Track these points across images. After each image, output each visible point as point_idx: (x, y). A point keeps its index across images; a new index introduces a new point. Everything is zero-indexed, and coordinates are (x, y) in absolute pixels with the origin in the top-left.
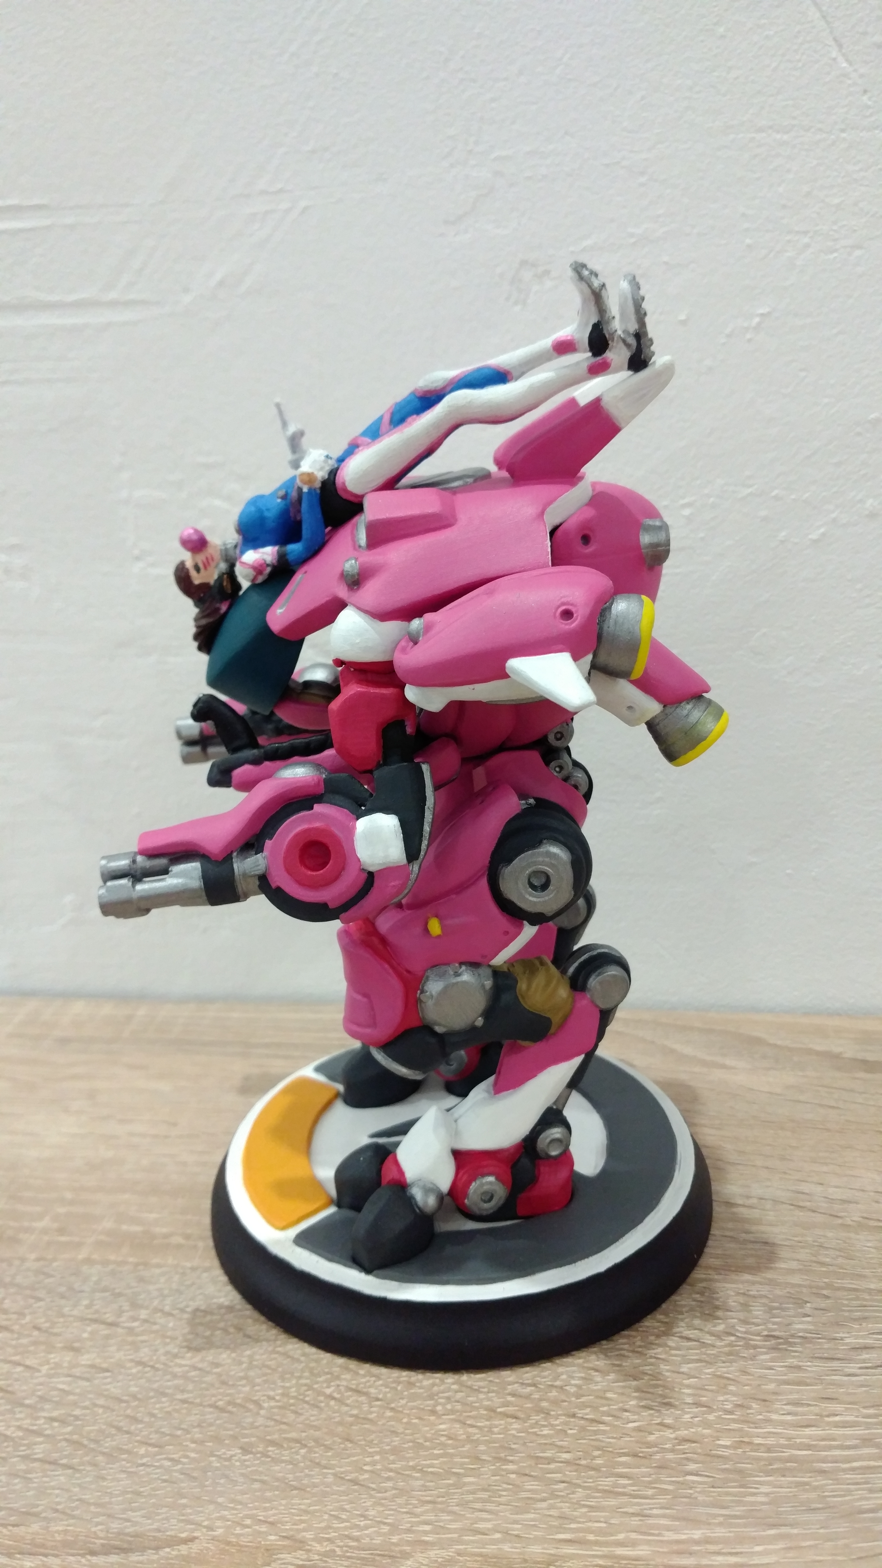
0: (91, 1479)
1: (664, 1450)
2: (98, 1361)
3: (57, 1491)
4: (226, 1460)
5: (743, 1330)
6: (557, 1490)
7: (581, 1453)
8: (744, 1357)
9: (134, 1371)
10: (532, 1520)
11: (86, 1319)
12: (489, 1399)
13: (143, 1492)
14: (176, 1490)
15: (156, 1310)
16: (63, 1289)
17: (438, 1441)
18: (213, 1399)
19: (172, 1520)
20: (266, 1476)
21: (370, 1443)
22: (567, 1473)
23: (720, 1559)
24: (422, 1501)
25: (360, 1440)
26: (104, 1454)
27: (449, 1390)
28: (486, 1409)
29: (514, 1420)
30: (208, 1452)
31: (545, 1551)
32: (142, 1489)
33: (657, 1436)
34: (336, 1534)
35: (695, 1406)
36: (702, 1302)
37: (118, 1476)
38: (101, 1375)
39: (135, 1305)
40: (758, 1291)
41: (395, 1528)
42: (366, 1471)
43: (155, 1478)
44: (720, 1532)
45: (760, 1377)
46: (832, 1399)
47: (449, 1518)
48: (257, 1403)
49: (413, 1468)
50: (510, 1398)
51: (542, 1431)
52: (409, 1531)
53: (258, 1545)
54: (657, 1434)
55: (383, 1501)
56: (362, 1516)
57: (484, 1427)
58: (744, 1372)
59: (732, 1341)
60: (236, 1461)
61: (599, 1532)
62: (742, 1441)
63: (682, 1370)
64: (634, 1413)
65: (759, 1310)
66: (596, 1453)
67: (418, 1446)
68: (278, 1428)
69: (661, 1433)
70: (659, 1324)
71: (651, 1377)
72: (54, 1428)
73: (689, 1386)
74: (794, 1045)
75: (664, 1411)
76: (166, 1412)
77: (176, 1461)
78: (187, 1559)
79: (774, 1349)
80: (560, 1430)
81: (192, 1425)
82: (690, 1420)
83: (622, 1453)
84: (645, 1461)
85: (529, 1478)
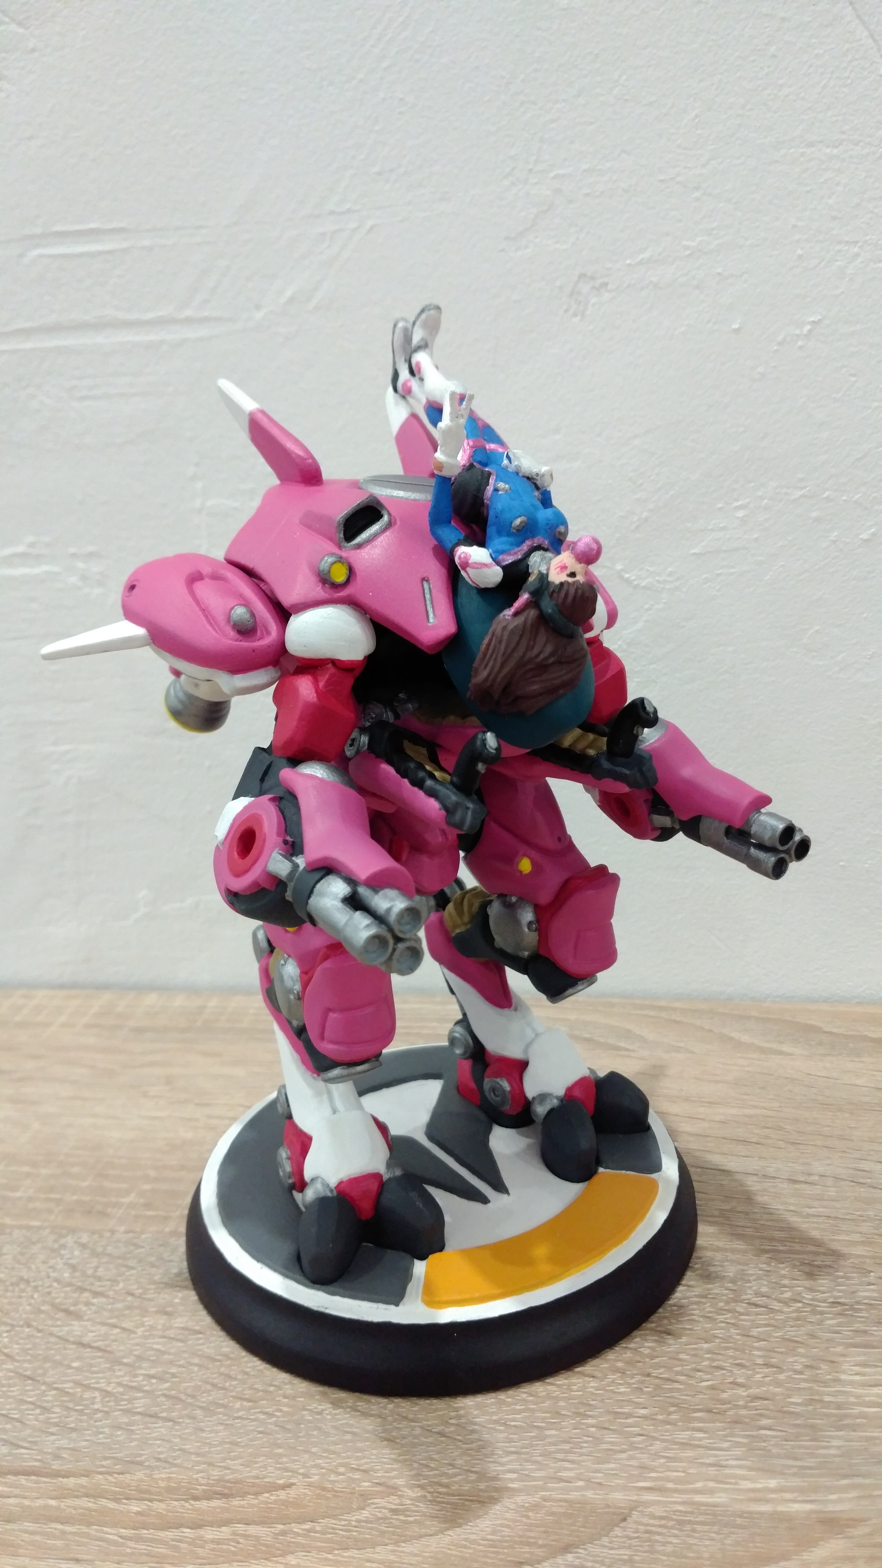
0: (190, 1431)
1: (737, 1407)
2: (190, 1324)
3: (158, 1442)
5: (809, 1297)
6: (637, 1442)
7: (657, 1409)
8: (812, 1322)
10: (613, 1469)
13: (240, 1442)
14: (271, 1441)
16: (153, 1259)
17: (519, 1398)
19: (269, 1468)
20: (356, 1428)
22: (645, 1427)
23: (796, 1507)
24: (508, 1452)
26: (201, 1407)
29: (591, 1379)
30: (301, 1407)
31: (627, 1498)
33: (729, 1394)
34: (426, 1481)
35: (765, 1367)
36: (769, 1271)
37: (215, 1428)
38: (194, 1337)
40: (822, 1261)
41: (482, 1476)
42: (452, 1424)
43: (251, 1430)
44: (795, 1482)
45: (827, 1340)
49: (496, 1422)
51: (619, 1389)
52: (495, 1479)
53: (352, 1491)
54: (730, 1392)
55: (469, 1452)
56: (450, 1465)
57: (564, 1385)
58: (812, 1336)
59: (800, 1308)
60: (327, 1414)
61: (678, 1481)
62: (812, 1399)
63: (751, 1334)
64: (708, 1373)
65: (824, 1279)
66: (672, 1409)
69: (734, 1391)
70: (727, 1291)
71: (722, 1340)
72: (152, 1384)
73: (759, 1349)
74: (849, 1033)
75: (736, 1371)
76: (259, 1370)
77: (270, 1414)
78: (285, 1503)
79: (841, 1314)
80: (637, 1388)
81: (283, 1382)
82: (762, 1380)
83: (698, 1409)
84: (719, 1416)
85: (609, 1431)
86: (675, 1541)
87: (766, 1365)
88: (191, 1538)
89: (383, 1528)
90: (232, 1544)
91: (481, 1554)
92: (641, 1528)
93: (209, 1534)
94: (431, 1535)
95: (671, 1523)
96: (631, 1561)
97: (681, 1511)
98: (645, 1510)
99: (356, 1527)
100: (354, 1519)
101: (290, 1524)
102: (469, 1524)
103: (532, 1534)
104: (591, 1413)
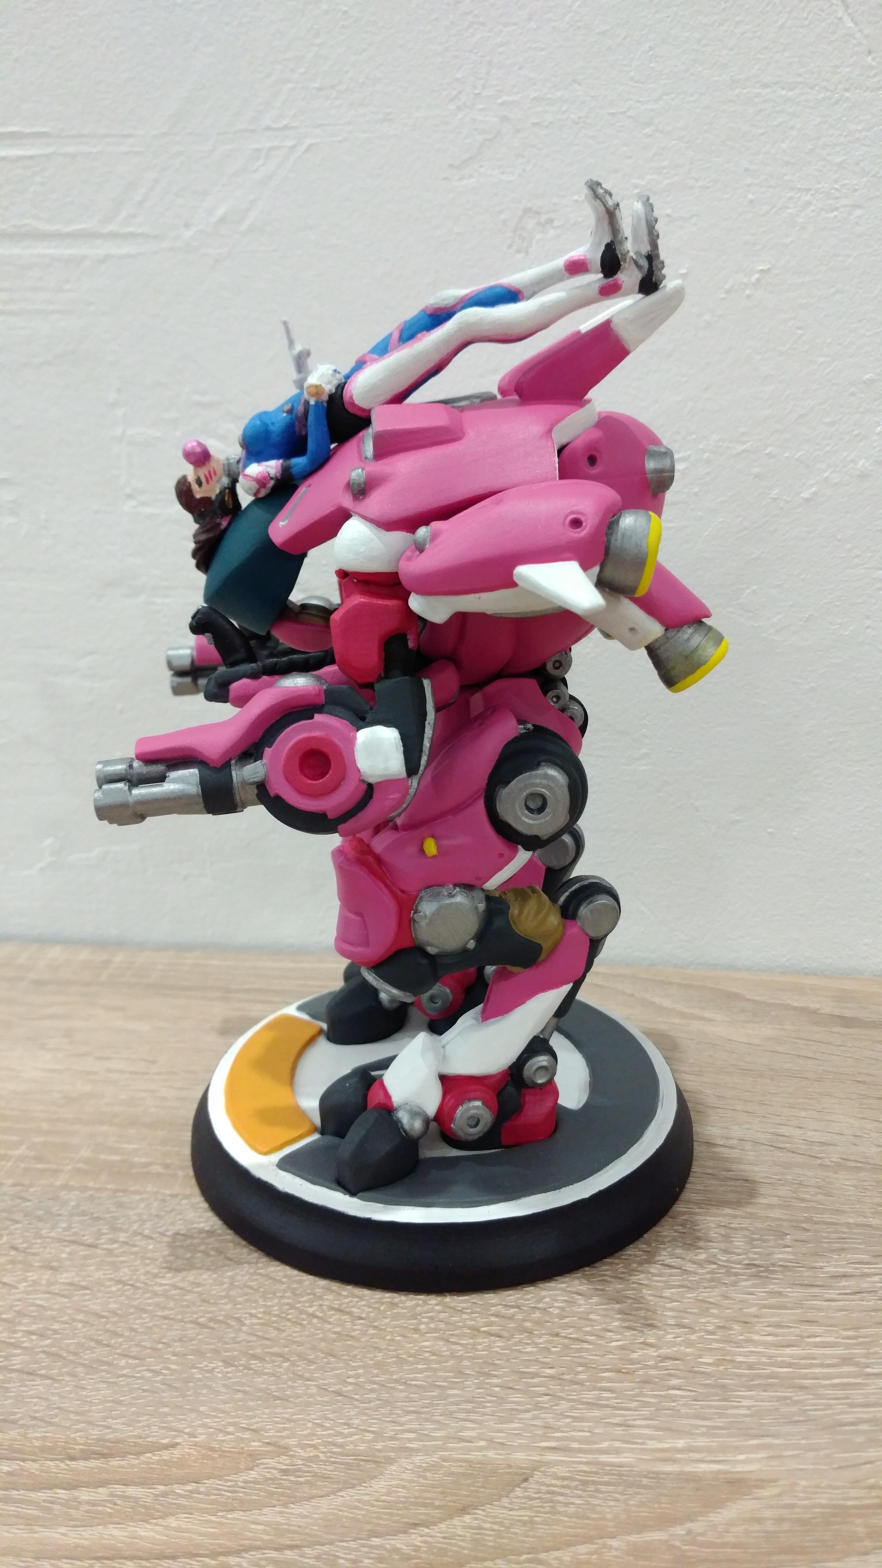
0: (70, 1389)
1: (646, 1367)
2: (76, 1279)
3: (35, 1400)
4: (208, 1371)
5: (725, 1259)
6: (542, 1402)
7: (564, 1369)
8: (726, 1283)
9: (114, 1289)
10: (515, 1429)
11: (65, 1241)
12: (472, 1319)
13: (123, 1401)
14: (157, 1399)
15: (136, 1233)
16: (41, 1213)
17: (422, 1357)
18: (195, 1316)
19: (153, 1427)
20: (248, 1387)
21: (354, 1358)
22: (551, 1387)
23: (704, 1467)
24: (407, 1411)
25: (343, 1355)
26: (83, 1365)
27: (432, 1310)
28: (469, 1329)
29: (498, 1339)
30: (190, 1365)
31: (529, 1458)
32: (122, 1399)
33: (639, 1354)
34: (320, 1441)
35: (677, 1327)
36: (684, 1233)
37: (97, 1386)
38: (81, 1292)
39: (114, 1229)
40: (738, 1224)
41: (379, 1436)
42: (350, 1384)
43: (136, 1388)
44: (702, 1442)
45: (741, 1301)
46: (812, 1322)
47: (433, 1427)
48: (238, 1320)
49: (397, 1381)
50: (493, 1319)
51: (525, 1348)
52: (393, 1438)
53: (241, 1451)
54: (640, 1352)
55: (367, 1411)
56: (345, 1424)
57: (468, 1344)
58: (726, 1297)
59: (714, 1269)
60: (218, 1373)
61: (583, 1441)
62: (723, 1359)
63: (664, 1295)
64: (617, 1333)
65: (739, 1241)
66: (580, 1369)
67: (402, 1362)
68: (260, 1343)
69: (645, 1351)
70: (641, 1253)
71: (633, 1301)
72: (32, 1340)
73: (671, 1309)
74: (772, 1001)
75: (647, 1331)
76: (147, 1327)
77: (157, 1372)
78: (168, 1463)
79: (755, 1276)
80: (544, 1347)
81: (173, 1339)
82: (673, 1340)
83: (606, 1369)
84: (628, 1376)
85: (513, 1391)
86: (578, 1501)
87: (678, 1325)
88: (64, 1499)
89: (271, 1489)
90: (109, 1505)
91: (374, 1515)
92: (544, 1488)
93: (85, 1495)
94: (321, 1496)
95: (574, 1484)
96: (531, 1522)
97: (585, 1472)
98: (549, 1470)
99: (243, 1488)
100: (241, 1479)
101: (172, 1484)
102: (363, 1484)
103: (429, 1495)
104: (495, 1373)
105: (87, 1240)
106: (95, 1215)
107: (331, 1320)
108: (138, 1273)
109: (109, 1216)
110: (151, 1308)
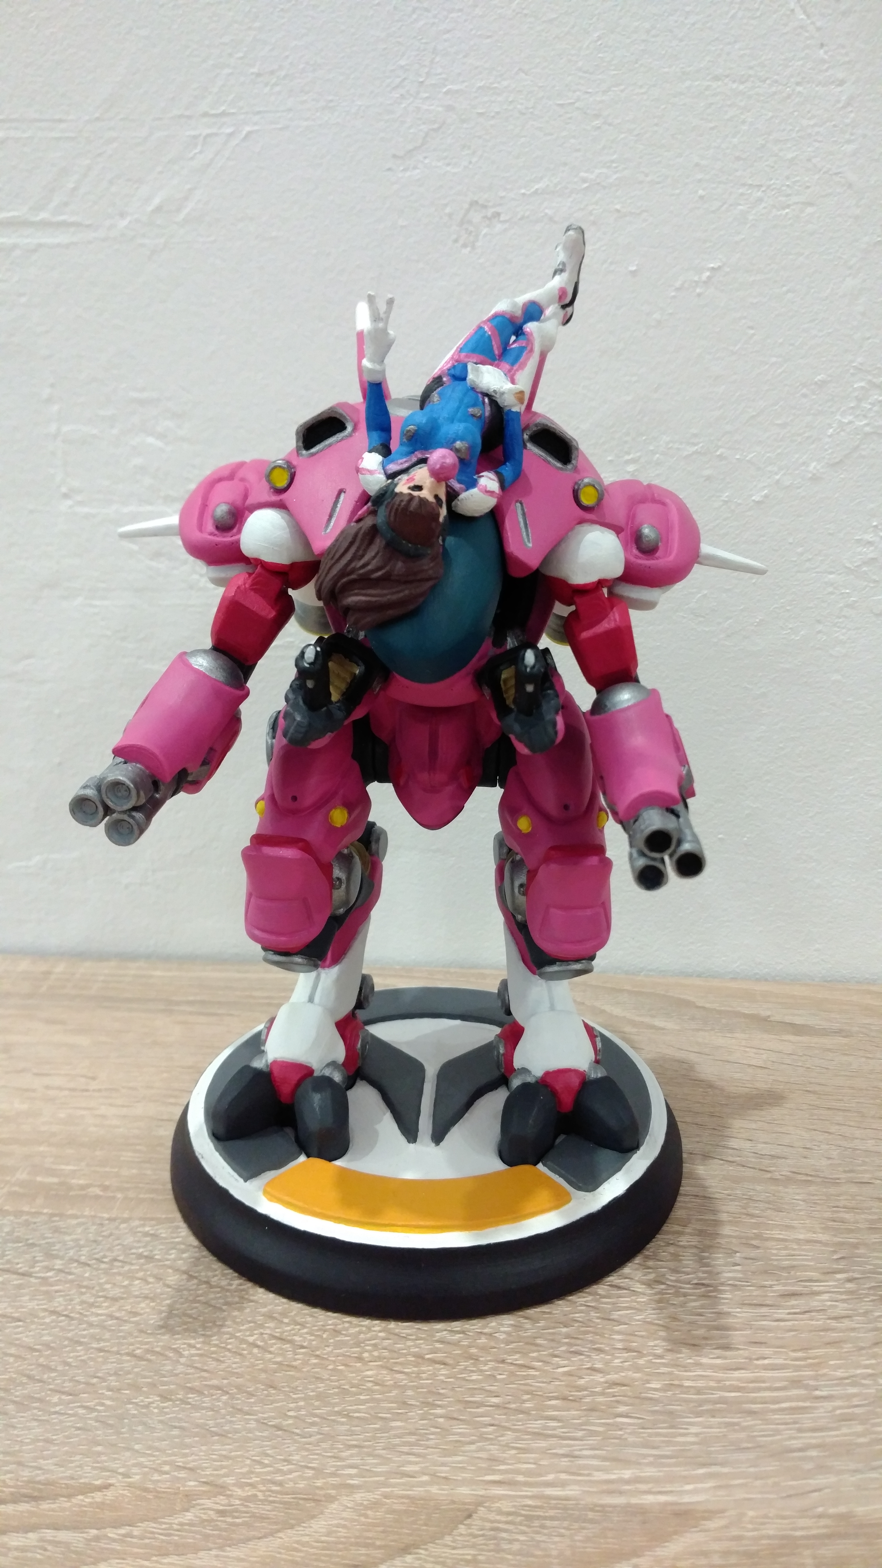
1: (593, 1394)
2: (9, 1310)
4: (144, 1407)
5: (673, 1278)
6: (487, 1433)
7: (510, 1397)
8: (674, 1304)
10: (460, 1462)
12: (416, 1346)
13: (55, 1440)
14: (91, 1438)
15: (72, 1260)
17: (365, 1387)
18: (131, 1347)
19: (85, 1468)
20: (185, 1422)
21: (295, 1390)
22: (496, 1416)
23: (651, 1498)
24: (348, 1445)
25: (283, 1387)
26: (15, 1402)
27: (376, 1337)
28: (414, 1356)
29: (442, 1366)
30: (125, 1400)
31: (473, 1492)
32: (54, 1437)
33: (586, 1380)
34: (258, 1479)
35: (625, 1351)
37: (28, 1424)
38: (14, 1324)
39: (50, 1256)
40: (687, 1241)
41: (319, 1472)
42: (291, 1417)
43: (69, 1426)
44: (650, 1472)
45: (689, 1323)
46: (761, 1343)
47: (375, 1461)
48: (176, 1351)
49: (339, 1413)
50: (438, 1345)
51: (471, 1376)
52: (334, 1475)
53: (177, 1491)
54: (587, 1378)
55: (307, 1446)
56: (285, 1460)
57: (412, 1373)
58: (675, 1318)
59: (663, 1290)
60: (155, 1408)
61: (528, 1473)
62: (672, 1384)
63: (612, 1317)
64: (564, 1358)
65: (689, 1260)
66: (526, 1397)
67: (344, 1392)
68: (198, 1375)
69: (592, 1377)
71: (581, 1324)
73: (618, 1333)
75: (594, 1356)
76: (82, 1361)
77: (91, 1408)
78: (101, 1506)
79: (703, 1296)
80: (490, 1375)
81: (108, 1373)
82: (620, 1364)
83: (552, 1397)
84: (573, 1404)
85: (458, 1422)
86: (522, 1538)
87: (626, 1349)
89: (208, 1531)
91: (314, 1557)
92: (488, 1525)
93: (14, 1540)
94: (259, 1538)
95: (519, 1519)
96: (474, 1561)
97: (530, 1506)
98: (493, 1505)
99: (178, 1530)
100: (176, 1521)
101: (105, 1528)
102: (302, 1524)
103: (370, 1535)
104: (440, 1403)
105: (21, 1268)
106: (31, 1241)
107: (272, 1349)
108: (73, 1302)
109: (44, 1242)
110: (85, 1340)
